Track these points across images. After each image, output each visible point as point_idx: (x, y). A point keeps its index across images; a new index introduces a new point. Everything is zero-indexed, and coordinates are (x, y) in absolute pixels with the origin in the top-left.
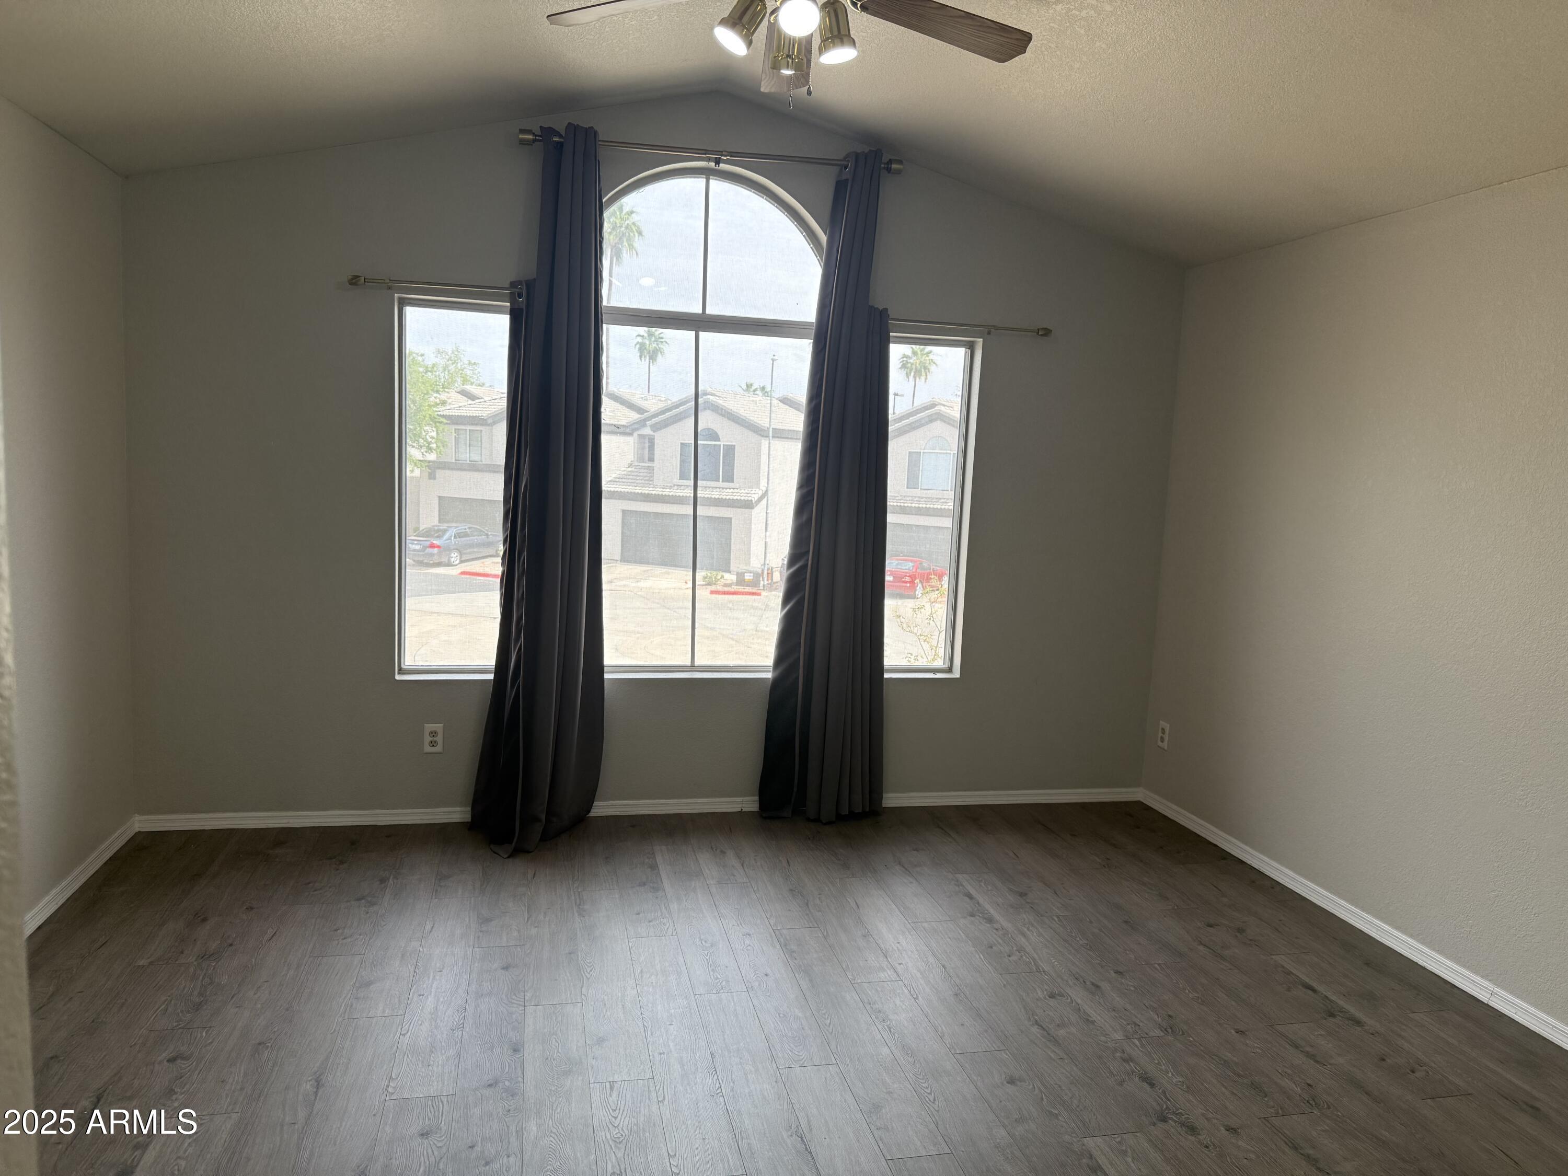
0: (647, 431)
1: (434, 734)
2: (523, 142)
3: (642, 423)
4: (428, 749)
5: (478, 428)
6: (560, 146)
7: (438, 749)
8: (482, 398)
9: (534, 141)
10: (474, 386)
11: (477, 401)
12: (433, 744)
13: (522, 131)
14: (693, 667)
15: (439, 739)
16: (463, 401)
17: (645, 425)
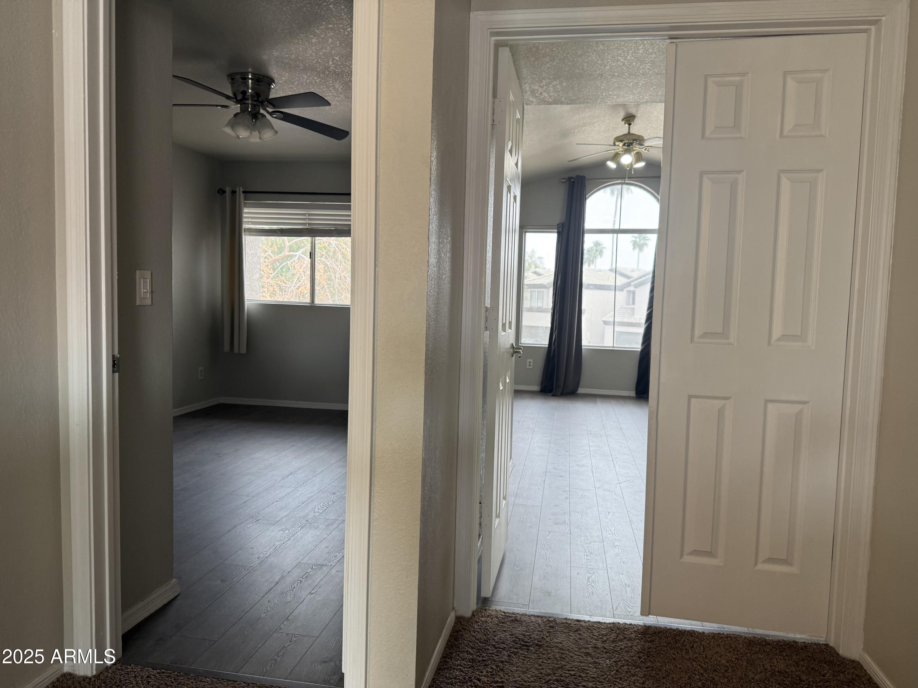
0: (632, 288)
1: (530, 362)
2: (563, 182)
3: (629, 284)
4: (528, 367)
5: (542, 290)
6: (574, 182)
7: (531, 367)
8: (544, 275)
9: (566, 181)
10: (541, 269)
11: (542, 276)
12: (530, 365)
13: (563, 179)
14: (613, 347)
15: (531, 364)
16: (535, 276)
17: (630, 285)
